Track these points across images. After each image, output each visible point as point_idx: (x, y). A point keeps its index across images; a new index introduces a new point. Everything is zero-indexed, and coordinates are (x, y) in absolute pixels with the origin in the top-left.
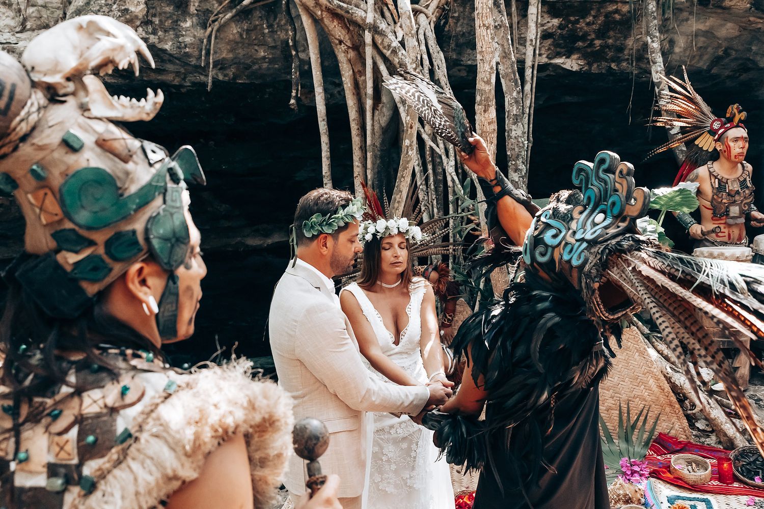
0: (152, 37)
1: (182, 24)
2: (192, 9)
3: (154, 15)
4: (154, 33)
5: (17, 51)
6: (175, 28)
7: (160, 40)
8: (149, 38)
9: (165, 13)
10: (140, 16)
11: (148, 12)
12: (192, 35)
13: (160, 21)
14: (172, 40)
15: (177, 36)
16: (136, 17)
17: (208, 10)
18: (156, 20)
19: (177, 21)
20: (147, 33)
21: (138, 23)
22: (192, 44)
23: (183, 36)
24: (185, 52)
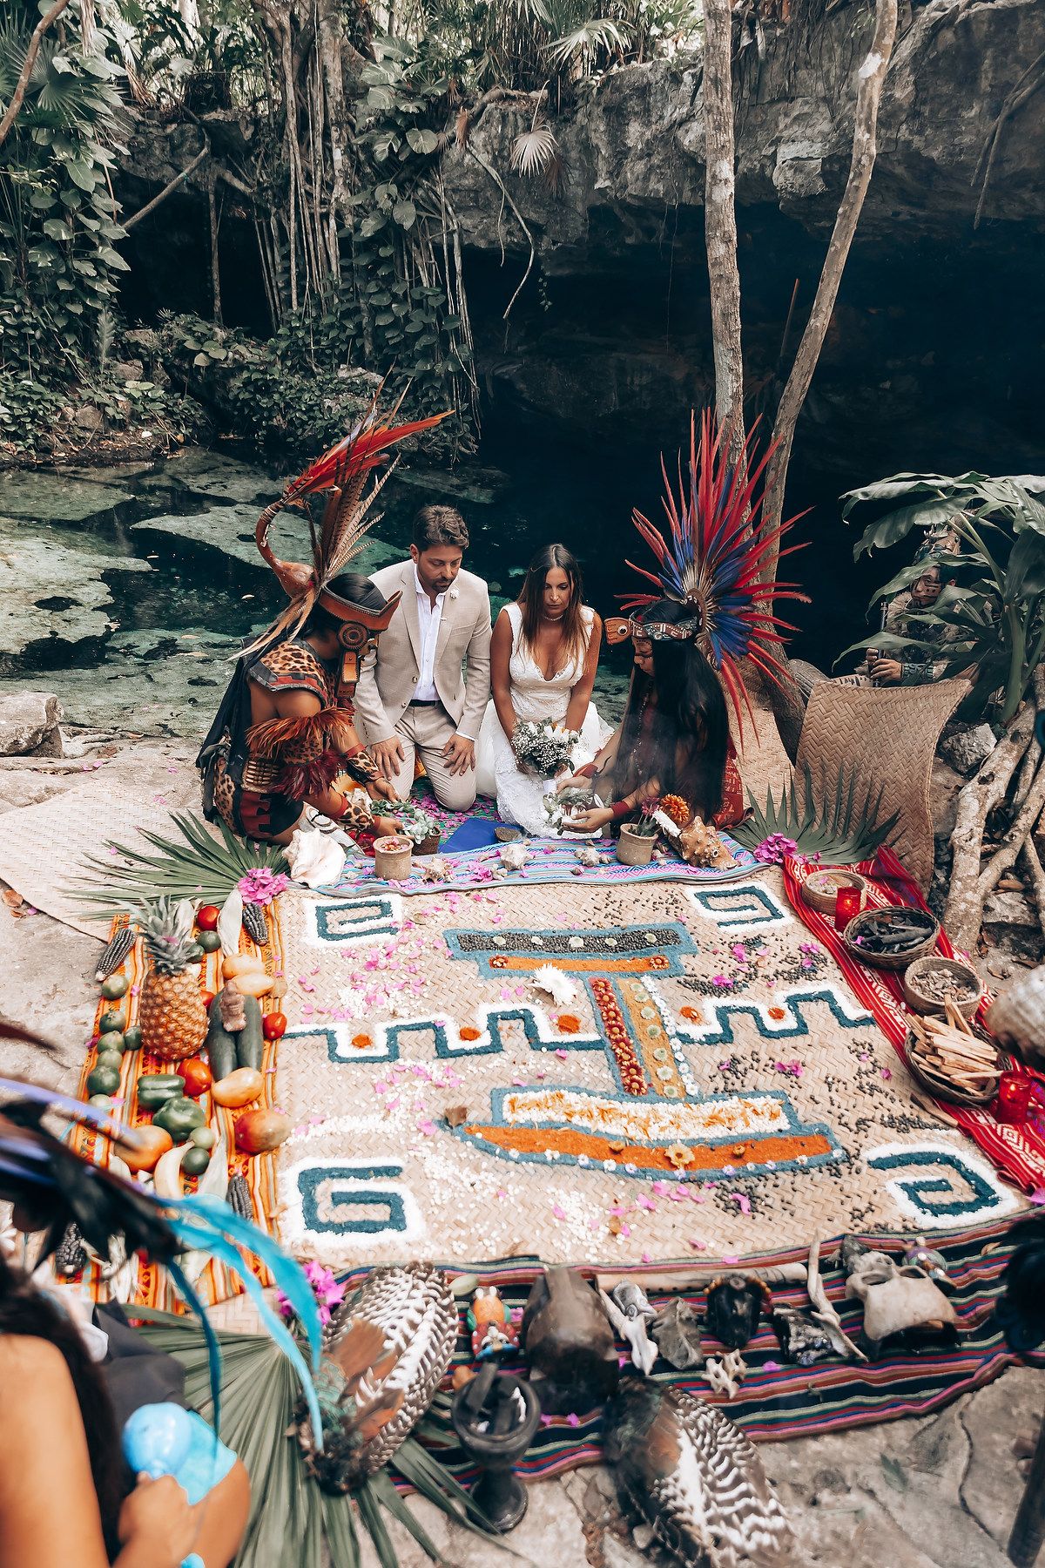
0: (917, 138)
1: (964, 113)
2: (984, 85)
3: (924, 103)
4: (920, 132)
5: (807, 170)
6: (951, 122)
7: (928, 144)
8: (911, 141)
9: (940, 96)
10: (906, 106)
11: (917, 97)
12: (974, 131)
13: (931, 111)
14: (944, 141)
15: (953, 134)
16: (901, 106)
17: (1008, 83)
18: (926, 110)
19: (957, 109)
20: (911, 132)
21: (903, 117)
22: (971, 147)
23: (961, 133)
24: (958, 163)
